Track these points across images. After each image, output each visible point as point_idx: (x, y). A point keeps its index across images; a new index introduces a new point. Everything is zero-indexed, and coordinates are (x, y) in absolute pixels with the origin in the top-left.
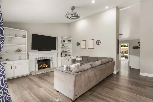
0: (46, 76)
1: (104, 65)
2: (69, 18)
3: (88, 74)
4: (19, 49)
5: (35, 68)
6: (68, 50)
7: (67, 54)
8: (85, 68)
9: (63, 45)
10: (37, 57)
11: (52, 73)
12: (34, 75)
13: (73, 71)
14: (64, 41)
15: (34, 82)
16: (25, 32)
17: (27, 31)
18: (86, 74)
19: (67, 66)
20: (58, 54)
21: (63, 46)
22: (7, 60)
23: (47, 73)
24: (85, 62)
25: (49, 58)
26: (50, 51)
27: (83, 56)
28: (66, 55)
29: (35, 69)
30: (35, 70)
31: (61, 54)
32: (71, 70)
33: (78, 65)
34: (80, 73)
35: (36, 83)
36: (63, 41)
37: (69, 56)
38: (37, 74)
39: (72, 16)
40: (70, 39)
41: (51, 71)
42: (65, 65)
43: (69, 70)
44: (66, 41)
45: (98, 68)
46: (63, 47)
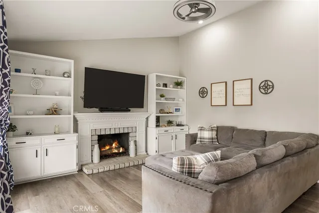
0: (120, 180)
1: (295, 158)
2: (184, 18)
3: (250, 190)
4: (55, 106)
5: (92, 156)
6: (176, 109)
7: (171, 120)
8: (240, 169)
9: (162, 96)
10: (98, 127)
11: (133, 172)
12: (88, 175)
13: (200, 177)
14: (165, 85)
15: (87, 193)
16: (68, 65)
17: (72, 62)
18: (246, 189)
19: (182, 160)
20: (150, 119)
21: (162, 98)
22: (28, 134)
23: (121, 171)
24: (223, 143)
25: (126, 131)
26: (129, 111)
27: (217, 127)
28: (170, 123)
29: (92, 159)
30: (92, 161)
31: (158, 119)
32: (194, 173)
33: (214, 156)
34: (227, 186)
35: (93, 199)
36: (162, 85)
37: (178, 125)
38: (95, 171)
39: (193, 10)
40: (180, 79)
41: (132, 164)
42: (177, 158)
43: (188, 173)
44: (171, 86)
45: (279, 168)
46: (163, 100)
